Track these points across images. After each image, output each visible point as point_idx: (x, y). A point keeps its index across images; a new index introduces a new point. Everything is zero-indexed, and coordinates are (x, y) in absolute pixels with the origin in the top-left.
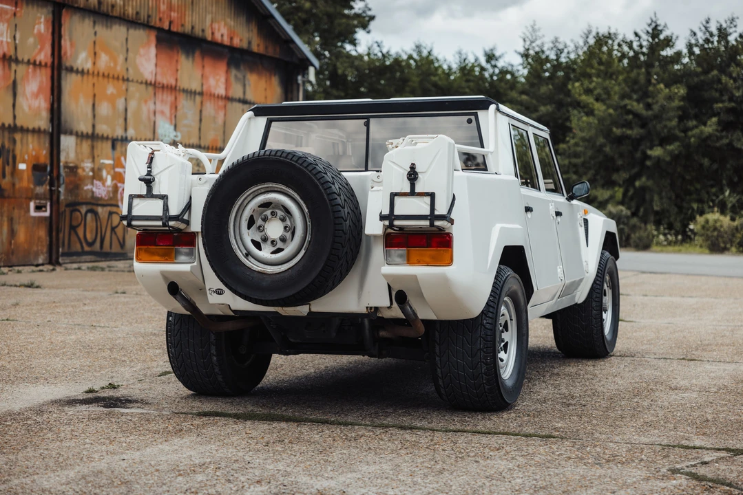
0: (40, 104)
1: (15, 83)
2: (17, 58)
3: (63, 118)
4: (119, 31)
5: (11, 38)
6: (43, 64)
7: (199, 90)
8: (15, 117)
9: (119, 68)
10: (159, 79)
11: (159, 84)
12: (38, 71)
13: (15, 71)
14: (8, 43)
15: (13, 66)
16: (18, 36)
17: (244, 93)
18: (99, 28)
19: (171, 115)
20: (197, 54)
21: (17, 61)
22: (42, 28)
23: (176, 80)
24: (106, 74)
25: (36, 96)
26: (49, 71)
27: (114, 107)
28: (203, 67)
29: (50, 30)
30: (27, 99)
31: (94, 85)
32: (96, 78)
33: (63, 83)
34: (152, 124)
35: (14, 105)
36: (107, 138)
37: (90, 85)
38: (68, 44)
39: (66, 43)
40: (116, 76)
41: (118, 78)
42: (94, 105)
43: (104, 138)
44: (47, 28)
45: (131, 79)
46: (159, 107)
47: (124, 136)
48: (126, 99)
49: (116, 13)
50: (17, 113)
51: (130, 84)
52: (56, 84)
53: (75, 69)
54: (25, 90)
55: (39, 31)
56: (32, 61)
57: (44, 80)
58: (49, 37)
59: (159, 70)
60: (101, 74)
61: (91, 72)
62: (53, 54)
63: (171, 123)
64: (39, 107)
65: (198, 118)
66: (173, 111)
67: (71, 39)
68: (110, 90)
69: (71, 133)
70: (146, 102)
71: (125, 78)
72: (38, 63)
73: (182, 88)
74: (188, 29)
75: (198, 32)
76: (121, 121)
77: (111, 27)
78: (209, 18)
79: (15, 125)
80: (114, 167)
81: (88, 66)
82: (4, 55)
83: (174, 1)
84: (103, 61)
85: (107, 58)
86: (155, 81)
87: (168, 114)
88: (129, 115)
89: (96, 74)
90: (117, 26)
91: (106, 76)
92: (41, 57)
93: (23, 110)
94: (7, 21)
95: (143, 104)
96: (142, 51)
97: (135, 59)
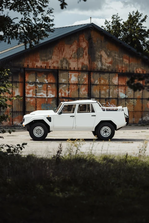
1: (79, 89)
3: (91, 95)
4: (107, 75)
8: (79, 96)
9: (107, 83)
10: (120, 84)
12: (85, 86)
14: (77, 81)
15: (78, 85)
16: (79, 79)
18: (101, 75)
23: (126, 83)
25: (84, 91)
26: (88, 85)
27: (106, 91)
30: (82, 92)
33: (91, 87)
34: (117, 94)
35: (79, 93)
36: (104, 98)
37: (99, 87)
38: (93, 79)
39: (92, 79)
41: (107, 85)
42: (100, 92)
43: (103, 98)
44: (87, 77)
45: (110, 85)
46: (120, 90)
47: (109, 97)
48: (109, 90)
49: (106, 71)
52: (89, 88)
53: (94, 84)
54: (81, 90)
55: (85, 78)
56: (83, 84)
58: (88, 78)
59: (119, 82)
61: (99, 84)
62: (88, 82)
63: (124, 94)
64: (85, 93)
65: (133, 92)
66: (125, 90)
67: (93, 78)
68: (105, 88)
69: (94, 98)
70: (115, 89)
74: (128, 71)
75: (131, 72)
76: (108, 94)
77: (104, 74)
78: (135, 68)
79: (79, 97)
80: (106, 104)
81: (98, 83)
82: (76, 83)
83: (123, 66)
84: (102, 82)
85: (104, 81)
86: (118, 85)
87: (123, 92)
88: (110, 93)
89: (100, 85)
90: (106, 74)
91: (103, 85)
92: (86, 83)
93: (81, 94)
94: (77, 77)
95: (114, 90)
96: (114, 78)
97: (112, 80)
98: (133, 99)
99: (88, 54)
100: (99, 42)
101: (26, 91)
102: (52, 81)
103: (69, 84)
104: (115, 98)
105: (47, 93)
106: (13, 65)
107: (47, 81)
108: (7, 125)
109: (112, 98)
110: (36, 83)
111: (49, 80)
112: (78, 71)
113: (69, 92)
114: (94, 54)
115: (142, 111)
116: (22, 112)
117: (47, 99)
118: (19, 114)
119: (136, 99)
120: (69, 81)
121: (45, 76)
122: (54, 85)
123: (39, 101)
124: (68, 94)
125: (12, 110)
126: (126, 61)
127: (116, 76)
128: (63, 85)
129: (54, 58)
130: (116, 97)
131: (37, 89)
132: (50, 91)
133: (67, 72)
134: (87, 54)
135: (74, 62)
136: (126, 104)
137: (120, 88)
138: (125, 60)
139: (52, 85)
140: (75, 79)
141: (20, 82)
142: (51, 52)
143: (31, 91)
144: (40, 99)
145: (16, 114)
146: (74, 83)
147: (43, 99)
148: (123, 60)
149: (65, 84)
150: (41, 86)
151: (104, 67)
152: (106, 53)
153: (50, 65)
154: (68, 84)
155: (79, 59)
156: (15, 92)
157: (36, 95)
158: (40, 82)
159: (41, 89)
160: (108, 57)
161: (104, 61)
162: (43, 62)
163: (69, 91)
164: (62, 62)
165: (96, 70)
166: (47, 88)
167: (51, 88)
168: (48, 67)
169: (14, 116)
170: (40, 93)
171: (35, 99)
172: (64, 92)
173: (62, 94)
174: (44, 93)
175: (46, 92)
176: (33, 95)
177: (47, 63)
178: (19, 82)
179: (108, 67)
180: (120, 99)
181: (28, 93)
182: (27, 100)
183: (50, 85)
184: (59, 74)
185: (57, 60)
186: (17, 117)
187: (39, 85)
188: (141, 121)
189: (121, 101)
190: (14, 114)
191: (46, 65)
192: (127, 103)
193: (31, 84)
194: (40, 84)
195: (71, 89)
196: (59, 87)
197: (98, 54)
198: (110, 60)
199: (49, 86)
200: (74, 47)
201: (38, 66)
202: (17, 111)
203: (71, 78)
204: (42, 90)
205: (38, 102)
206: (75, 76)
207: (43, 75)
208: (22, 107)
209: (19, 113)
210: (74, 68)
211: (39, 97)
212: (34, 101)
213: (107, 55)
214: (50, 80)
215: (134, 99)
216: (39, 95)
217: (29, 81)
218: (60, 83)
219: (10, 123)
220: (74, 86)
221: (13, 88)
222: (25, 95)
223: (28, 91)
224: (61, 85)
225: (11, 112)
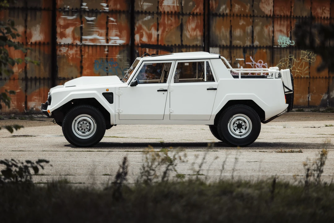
0: (197, 33)
1: (182, 25)
2: (183, 13)
3: (211, 39)
5: (179, 4)
6: (198, 14)
7: (308, 16)
8: (182, 41)
9: (247, 11)
10: (278, 13)
11: (278, 16)
12: (195, 18)
13: (182, 19)
14: (177, 6)
15: (181, 17)
16: (183, 2)
19: (287, 32)
23: (291, 12)
24: (239, 15)
25: (194, 30)
26: (202, 17)
27: (244, 31)
28: (312, 3)
30: (189, 32)
31: (231, 21)
32: (232, 18)
33: (211, 22)
34: (271, 37)
35: (181, 36)
36: (240, 47)
37: (228, 21)
38: (214, 2)
40: (245, 15)
41: (247, 16)
42: (231, 31)
43: (237, 47)
45: (256, 15)
46: (277, 27)
47: (252, 45)
48: (252, 27)
50: (183, 39)
51: (255, 18)
52: (206, 22)
53: (218, 14)
54: (188, 27)
56: (192, 13)
57: (199, 21)
59: (277, 8)
60: (235, 15)
61: (229, 14)
62: (204, 9)
63: (288, 36)
64: (196, 35)
66: (289, 29)
68: (242, 22)
69: (216, 46)
70: (267, 26)
71: (252, 15)
72: (195, 14)
73: (295, 16)
76: (249, 38)
79: (182, 45)
80: (245, 62)
81: (228, 11)
82: (175, 12)
84: (237, 8)
85: (240, 7)
86: (274, 15)
87: (285, 31)
88: (255, 34)
89: (232, 15)
91: (240, 16)
92: (197, 11)
93: (187, 37)
95: (265, 28)
97: (259, 5)
101: (58, 30)
102: (118, 6)
103: (159, 14)
104: (267, 47)
105: (107, 34)
107: (107, 6)
108: (15, 111)
109: (260, 47)
111: (111, 3)
113: (160, 32)
115: (330, 77)
116: (48, 79)
117: (106, 50)
118: (42, 85)
120: (158, 8)
122: (123, 16)
123: (88, 53)
124: (156, 36)
125: (24, 76)
128: (144, 15)
130: (269, 44)
131: (83, 25)
132: (114, 31)
136: (291, 59)
137: (279, 23)
140: (174, 3)
141: (45, 9)
143: (69, 31)
144: (90, 49)
145: (33, 82)
146: (170, 12)
147: (98, 49)
149: (149, 13)
150: (93, 18)
156: (32, 32)
157: (81, 40)
158: (91, 9)
159: (93, 26)
163: (158, 30)
166: (107, 23)
167: (116, 22)
169: (29, 90)
170: (90, 34)
171: (78, 49)
172: (147, 33)
173: (141, 36)
174: (101, 35)
175: (103, 31)
176: (74, 39)
178: (40, 10)
180: (277, 48)
181: (63, 35)
182: (60, 51)
183: (114, 15)
186: (37, 90)
187: (89, 16)
188: (326, 100)
189: (281, 54)
190: (29, 83)
192: (293, 57)
193: (70, 13)
194: (90, 14)
195: (164, 25)
196: (136, 21)
199: (112, 19)
202: (36, 78)
204: (95, 29)
205: (86, 56)
208: (47, 69)
209: (42, 82)
211: (88, 43)
212: (76, 54)
214: (115, 4)
216: (88, 39)
217: (65, 6)
218: (138, 12)
219: (19, 106)
220: (170, 17)
221: (28, 24)
222: (56, 38)
223: (62, 30)
224: (140, 15)
225: (23, 79)
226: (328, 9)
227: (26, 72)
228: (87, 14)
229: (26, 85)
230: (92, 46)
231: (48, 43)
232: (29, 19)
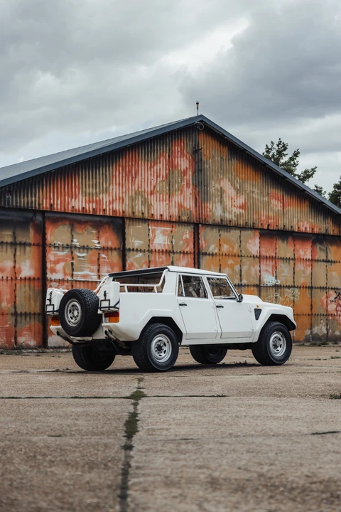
1: (173, 263)
4: (235, 234)
5: (170, 242)
6: (189, 252)
7: (292, 257)
9: (235, 251)
10: (264, 253)
11: (264, 256)
12: (186, 256)
13: (173, 257)
14: (168, 245)
15: (172, 255)
16: (174, 241)
17: (327, 257)
18: (224, 234)
19: (273, 271)
20: (290, 239)
21: (173, 252)
22: (188, 236)
23: (276, 253)
26: (192, 256)
27: (233, 269)
28: (295, 245)
29: (193, 236)
31: (220, 260)
32: (221, 257)
33: (201, 261)
34: (258, 276)
37: (218, 260)
38: (203, 242)
39: (202, 242)
40: (233, 255)
41: (235, 256)
42: (220, 269)
44: (191, 236)
45: (243, 255)
47: (240, 283)
48: (240, 266)
49: (232, 224)
51: (243, 258)
52: (196, 261)
53: (208, 253)
55: (186, 239)
56: (182, 252)
57: (190, 259)
58: (192, 239)
59: (262, 249)
60: (224, 254)
61: (218, 254)
62: (194, 247)
63: (273, 276)
65: (292, 272)
66: (274, 269)
67: (205, 240)
68: (230, 261)
70: (254, 266)
71: (240, 255)
72: (186, 252)
73: (280, 257)
74: (281, 227)
75: (288, 228)
76: (238, 276)
77: (230, 231)
78: (295, 222)
81: (217, 251)
82: (166, 251)
83: (271, 214)
84: (225, 248)
85: (228, 247)
86: (260, 255)
87: (271, 271)
88: (243, 273)
89: (221, 255)
90: (234, 231)
91: (228, 255)
92: (188, 250)
94: (168, 235)
95: (252, 267)
96: (250, 241)
97: (246, 245)
98: (292, 287)
99: (193, 184)
100: (218, 159)
101: (49, 265)
102: (110, 244)
103: (150, 251)
104: (254, 286)
105: (99, 270)
106: (14, 204)
107: (99, 243)
108: (4, 346)
109: (248, 286)
110: (71, 247)
111: (103, 240)
112: (170, 222)
114: (206, 186)
115: (312, 314)
116: (39, 314)
118: (32, 320)
119: (297, 287)
120: (149, 245)
121: (94, 232)
122: (115, 254)
125: (13, 311)
126: (276, 205)
127: (255, 237)
128: (135, 252)
129: (115, 189)
130: (258, 283)
132: (106, 267)
133: (145, 223)
134: (191, 186)
135: (160, 200)
136: (276, 297)
137: (265, 262)
138: (274, 202)
139: (110, 252)
140: (164, 241)
141: (34, 245)
142: (106, 176)
143: (60, 266)
144: (82, 284)
145: (23, 317)
146: (161, 250)
147: (90, 284)
148: (269, 203)
149: (141, 251)
150: (84, 255)
151: (228, 216)
152: (232, 185)
153: (104, 208)
154: (148, 251)
155: (173, 194)
156: (22, 267)
157: (72, 275)
158: (82, 245)
159: (84, 262)
160: (237, 193)
161: (228, 202)
162: (87, 198)
163: (149, 267)
164: (132, 201)
165: (211, 221)
166: (98, 259)
167: (108, 258)
168: (100, 211)
169: (19, 325)
170: (82, 271)
171: (70, 284)
174: (92, 271)
175: (95, 268)
176: (65, 274)
177: (98, 202)
178: (30, 245)
179: (238, 216)
180: (264, 286)
181: (53, 271)
182: (50, 286)
183: (105, 252)
184: (127, 226)
185: (121, 196)
186: (27, 325)
187: (80, 252)
188: (309, 335)
189: (267, 292)
190: (19, 318)
191: (94, 207)
192: (278, 295)
193: (61, 248)
194: (81, 250)
195: (156, 262)
196: (127, 258)
197: (214, 187)
198: (241, 200)
199: (103, 256)
200: (161, 167)
201: (77, 208)
202: (26, 313)
203: (155, 237)
204: (87, 265)
206: (163, 233)
207: (90, 228)
208: (37, 304)
209: (32, 317)
210: (161, 215)
211: (79, 279)
213: (234, 189)
214: (106, 241)
215: (294, 287)
216: (79, 275)
217: (55, 242)
218: (129, 250)
219: (8, 341)
220: (161, 255)
221: (17, 259)
222: (47, 274)
223: (52, 265)
224: (132, 252)
225: (12, 314)
226: (309, 251)
227: (15, 308)
228: (77, 250)
229: (16, 320)
230: (84, 281)
231: (38, 279)
232: (18, 253)
